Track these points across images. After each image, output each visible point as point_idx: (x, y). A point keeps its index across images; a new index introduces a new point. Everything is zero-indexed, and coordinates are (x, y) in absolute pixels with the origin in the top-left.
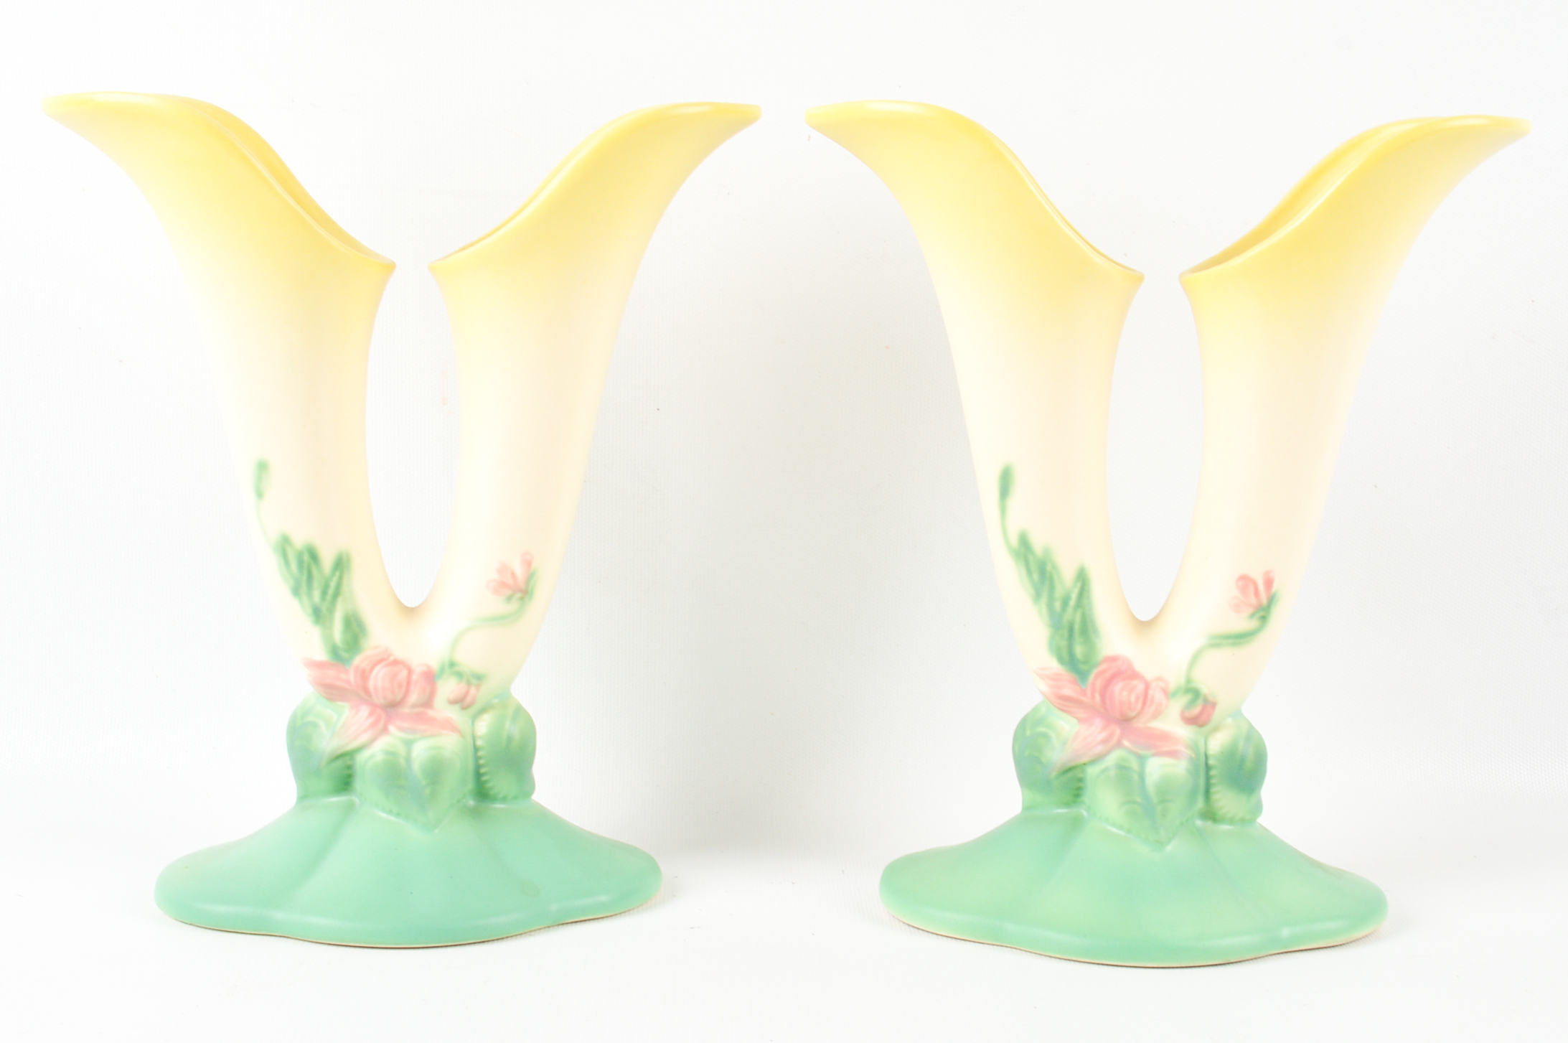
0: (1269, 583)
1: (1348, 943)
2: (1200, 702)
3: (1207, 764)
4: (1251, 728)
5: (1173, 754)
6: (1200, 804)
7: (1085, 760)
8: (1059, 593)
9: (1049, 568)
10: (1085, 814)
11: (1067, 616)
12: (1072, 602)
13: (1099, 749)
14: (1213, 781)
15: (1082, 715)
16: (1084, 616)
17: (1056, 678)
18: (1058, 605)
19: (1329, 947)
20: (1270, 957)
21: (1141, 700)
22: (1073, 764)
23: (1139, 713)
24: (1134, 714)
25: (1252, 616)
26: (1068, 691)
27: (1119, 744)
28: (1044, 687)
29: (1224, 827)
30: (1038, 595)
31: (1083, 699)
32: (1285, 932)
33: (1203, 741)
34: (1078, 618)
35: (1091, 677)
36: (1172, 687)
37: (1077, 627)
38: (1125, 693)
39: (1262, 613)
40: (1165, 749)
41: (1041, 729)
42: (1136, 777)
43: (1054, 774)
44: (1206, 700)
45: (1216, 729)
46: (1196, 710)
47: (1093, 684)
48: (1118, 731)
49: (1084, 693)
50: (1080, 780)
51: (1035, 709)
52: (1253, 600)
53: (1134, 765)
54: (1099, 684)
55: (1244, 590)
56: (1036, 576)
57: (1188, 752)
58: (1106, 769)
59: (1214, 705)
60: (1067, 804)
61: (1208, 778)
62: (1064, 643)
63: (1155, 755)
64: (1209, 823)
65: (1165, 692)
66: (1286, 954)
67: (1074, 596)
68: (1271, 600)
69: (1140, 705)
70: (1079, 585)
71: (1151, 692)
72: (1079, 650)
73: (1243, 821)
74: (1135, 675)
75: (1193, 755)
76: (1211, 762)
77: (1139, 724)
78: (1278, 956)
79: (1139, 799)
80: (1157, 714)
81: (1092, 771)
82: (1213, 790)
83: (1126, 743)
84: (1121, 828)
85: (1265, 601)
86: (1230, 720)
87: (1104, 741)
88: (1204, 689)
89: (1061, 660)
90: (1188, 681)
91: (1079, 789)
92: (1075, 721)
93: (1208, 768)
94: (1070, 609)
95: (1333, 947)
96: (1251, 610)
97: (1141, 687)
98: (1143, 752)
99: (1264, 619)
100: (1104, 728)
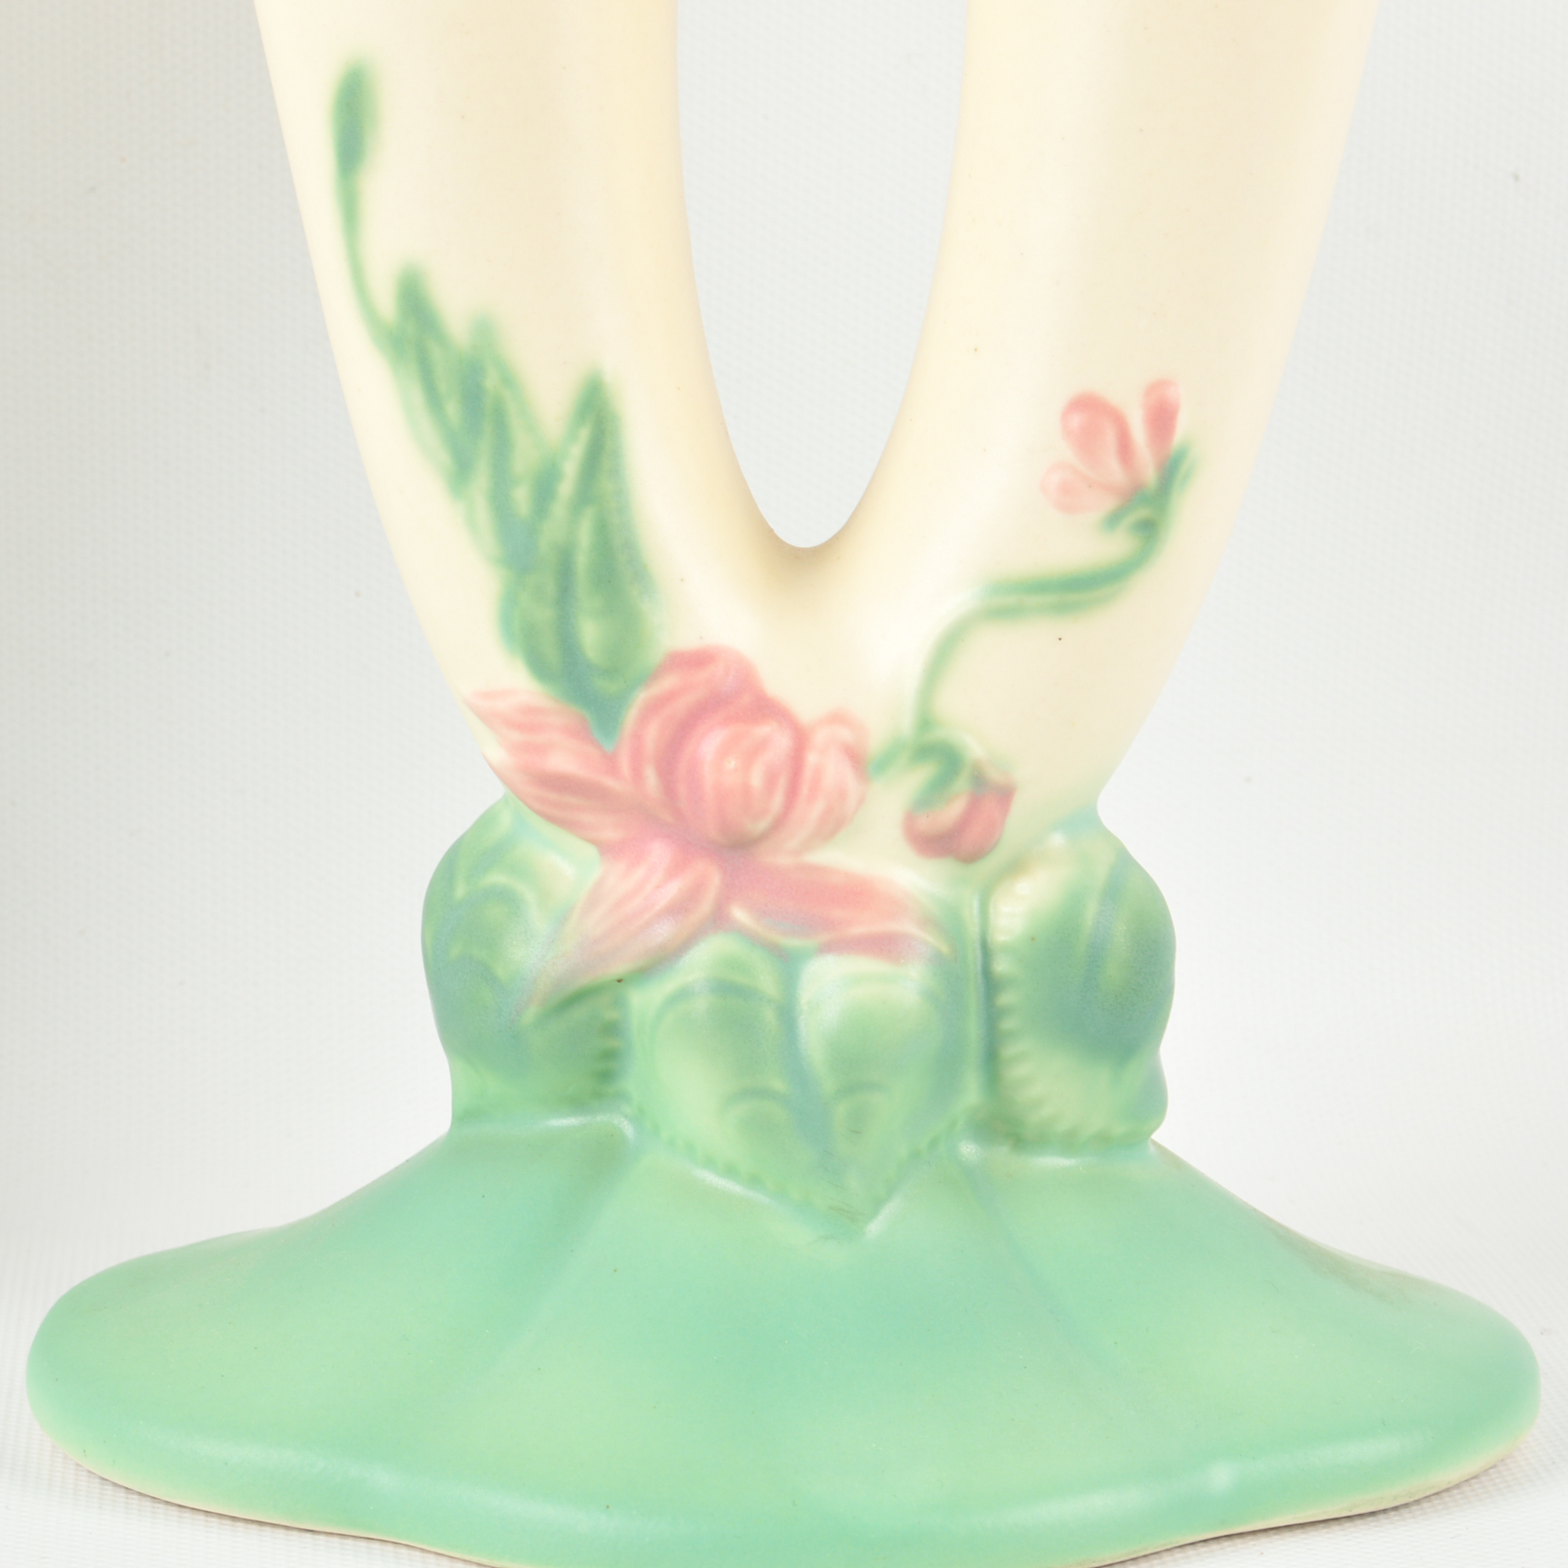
0: (1162, 418)
1: (1417, 1502)
2: (962, 786)
3: (987, 973)
4: (1124, 861)
5: (884, 945)
6: (971, 1094)
7: (618, 969)
8: (524, 458)
9: (491, 382)
10: (628, 1130)
11: (553, 530)
12: (566, 488)
13: (664, 932)
14: (1008, 1024)
15: (611, 834)
16: (603, 530)
17: (525, 722)
18: (522, 497)
19: (1361, 1516)
20: (1178, 1555)
21: (782, 783)
22: (585, 981)
23: (780, 823)
24: (762, 825)
25: (1113, 520)
26: (563, 761)
27: (719, 920)
28: (496, 752)
29: (1051, 1162)
30: (460, 471)
31: (609, 782)
32: (1221, 1477)
33: (975, 904)
34: (585, 536)
35: (631, 716)
36: (876, 741)
37: (582, 560)
38: (731, 764)
39: (1142, 513)
40: (858, 930)
41: (496, 878)
42: (769, 1016)
43: (531, 1014)
44: (979, 780)
45: (1016, 867)
46: (951, 811)
47: (637, 737)
48: (715, 880)
49: (610, 763)
50: (612, 1029)
51: (486, 821)
52: (1114, 471)
53: (766, 981)
54: (653, 735)
55: (1085, 441)
56: (453, 409)
57: (931, 939)
58: (683, 994)
59: (1005, 795)
60: (577, 1104)
61: (992, 1016)
62: (545, 615)
63: (827, 948)
64: (1002, 1155)
65: (855, 757)
66: (1226, 1544)
67: (571, 468)
68: (1171, 470)
69: (778, 801)
70: (585, 434)
71: (812, 759)
72: (591, 634)
73: (1104, 1143)
74: (765, 708)
75: (945, 949)
76: (1002, 966)
77: (781, 856)
78: (1202, 1549)
79: (778, 1085)
80: (832, 826)
81: (644, 1001)
82: (1009, 1051)
83: (739, 914)
84: (730, 1171)
85: (1149, 473)
86: (1057, 840)
87: (678, 908)
88: (974, 749)
89: (538, 665)
90: (925, 721)
91: (610, 1055)
92: (591, 852)
93: (991, 984)
94: (559, 509)
95: (1373, 1514)
96: (1109, 504)
97: (781, 742)
98: (792, 942)
99: (1150, 530)
100: (673, 872)
